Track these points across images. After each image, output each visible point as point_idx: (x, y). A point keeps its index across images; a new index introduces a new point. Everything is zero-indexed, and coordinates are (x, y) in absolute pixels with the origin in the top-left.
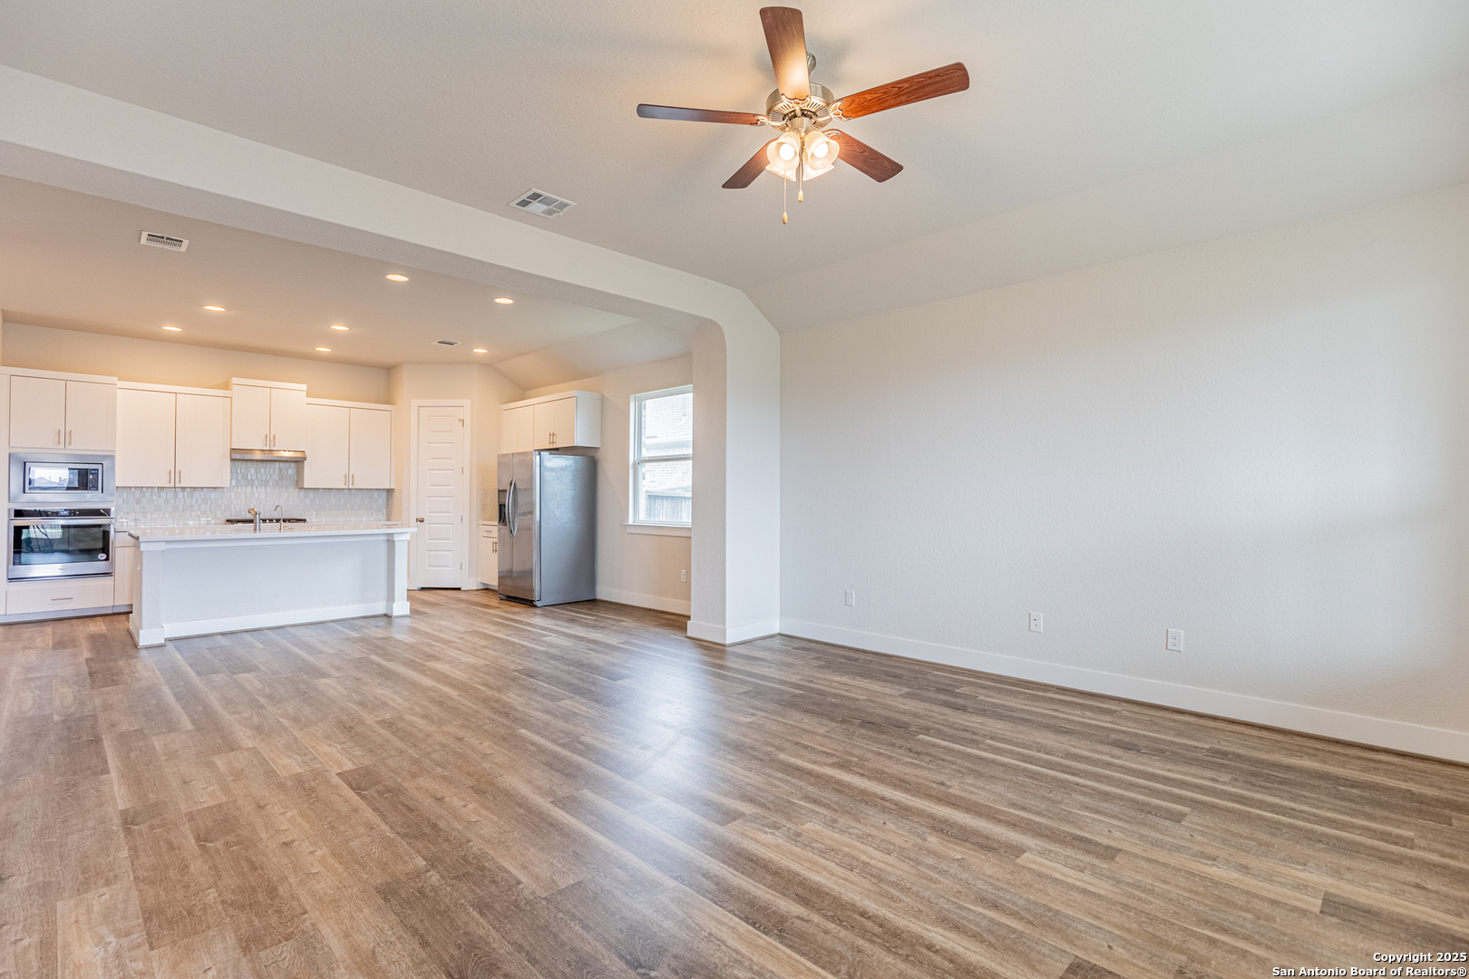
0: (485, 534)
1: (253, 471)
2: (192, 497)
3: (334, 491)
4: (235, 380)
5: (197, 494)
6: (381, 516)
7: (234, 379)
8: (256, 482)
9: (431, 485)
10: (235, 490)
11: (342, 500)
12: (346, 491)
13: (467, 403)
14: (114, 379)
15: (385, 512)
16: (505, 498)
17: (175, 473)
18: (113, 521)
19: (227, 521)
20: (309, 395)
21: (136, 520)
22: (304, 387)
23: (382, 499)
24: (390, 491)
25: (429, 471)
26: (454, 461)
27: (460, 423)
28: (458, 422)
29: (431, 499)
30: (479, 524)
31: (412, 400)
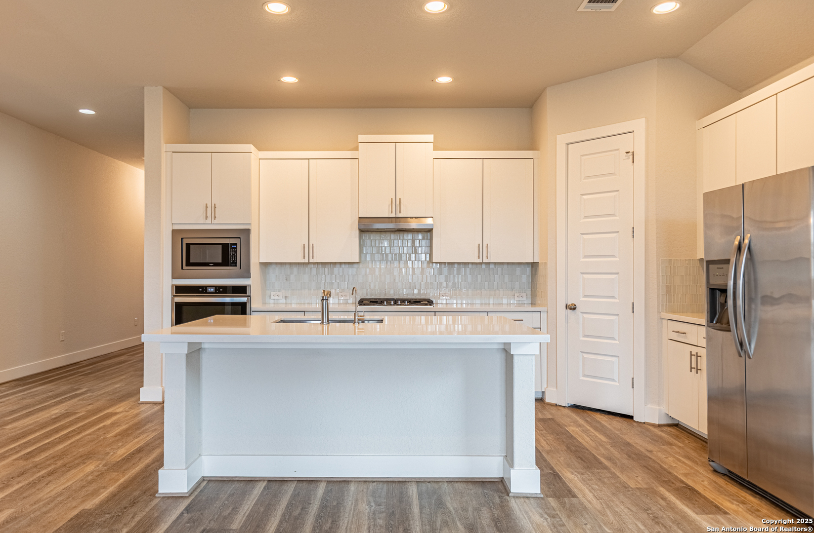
0: (675, 336)
1: (386, 244)
2: (332, 273)
3: (470, 266)
4: (361, 138)
5: (336, 269)
6: (524, 298)
7: (360, 136)
8: (390, 256)
9: (586, 257)
10: (370, 265)
11: (479, 277)
12: (484, 266)
13: (639, 125)
14: (251, 147)
15: (529, 292)
16: (726, 275)
17: (309, 248)
20: (435, 148)
21: (286, 297)
22: (430, 137)
23: (525, 277)
24: (534, 265)
25: (583, 236)
26: (617, 218)
27: (629, 158)
28: (626, 156)
29: (586, 276)
30: (661, 318)
31: (557, 136)
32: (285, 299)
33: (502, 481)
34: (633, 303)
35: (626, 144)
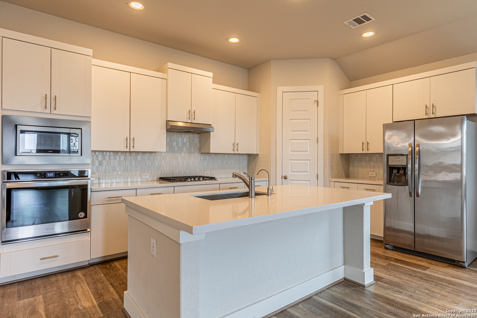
4: (170, 65)
5: (139, 157)
7: (169, 63)
9: (292, 151)
10: (169, 154)
13: (321, 88)
17: (130, 140)
18: (89, 181)
19: (160, 178)
21: (99, 179)
22: (211, 74)
23: (245, 162)
24: (252, 156)
25: (291, 141)
26: (309, 133)
27: (315, 104)
28: (314, 102)
29: (292, 161)
30: (330, 181)
31: (278, 87)
32: (98, 180)
33: (345, 280)
34: (318, 175)
35: (313, 97)
